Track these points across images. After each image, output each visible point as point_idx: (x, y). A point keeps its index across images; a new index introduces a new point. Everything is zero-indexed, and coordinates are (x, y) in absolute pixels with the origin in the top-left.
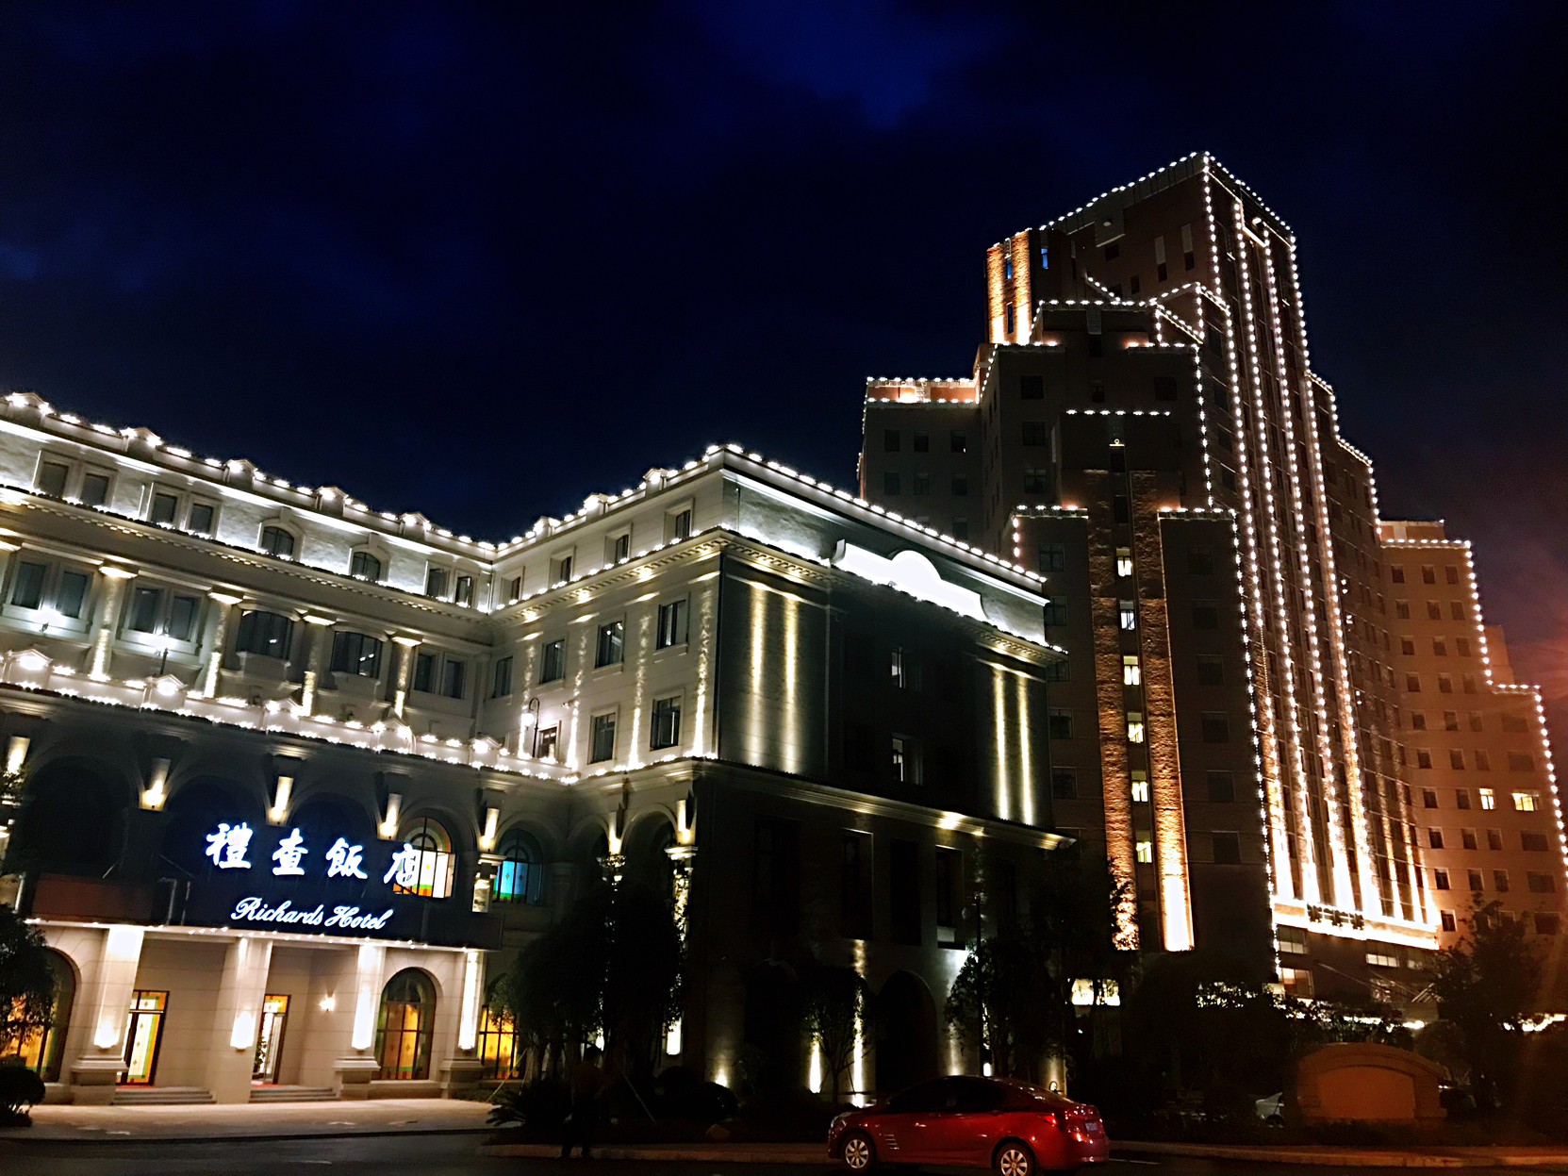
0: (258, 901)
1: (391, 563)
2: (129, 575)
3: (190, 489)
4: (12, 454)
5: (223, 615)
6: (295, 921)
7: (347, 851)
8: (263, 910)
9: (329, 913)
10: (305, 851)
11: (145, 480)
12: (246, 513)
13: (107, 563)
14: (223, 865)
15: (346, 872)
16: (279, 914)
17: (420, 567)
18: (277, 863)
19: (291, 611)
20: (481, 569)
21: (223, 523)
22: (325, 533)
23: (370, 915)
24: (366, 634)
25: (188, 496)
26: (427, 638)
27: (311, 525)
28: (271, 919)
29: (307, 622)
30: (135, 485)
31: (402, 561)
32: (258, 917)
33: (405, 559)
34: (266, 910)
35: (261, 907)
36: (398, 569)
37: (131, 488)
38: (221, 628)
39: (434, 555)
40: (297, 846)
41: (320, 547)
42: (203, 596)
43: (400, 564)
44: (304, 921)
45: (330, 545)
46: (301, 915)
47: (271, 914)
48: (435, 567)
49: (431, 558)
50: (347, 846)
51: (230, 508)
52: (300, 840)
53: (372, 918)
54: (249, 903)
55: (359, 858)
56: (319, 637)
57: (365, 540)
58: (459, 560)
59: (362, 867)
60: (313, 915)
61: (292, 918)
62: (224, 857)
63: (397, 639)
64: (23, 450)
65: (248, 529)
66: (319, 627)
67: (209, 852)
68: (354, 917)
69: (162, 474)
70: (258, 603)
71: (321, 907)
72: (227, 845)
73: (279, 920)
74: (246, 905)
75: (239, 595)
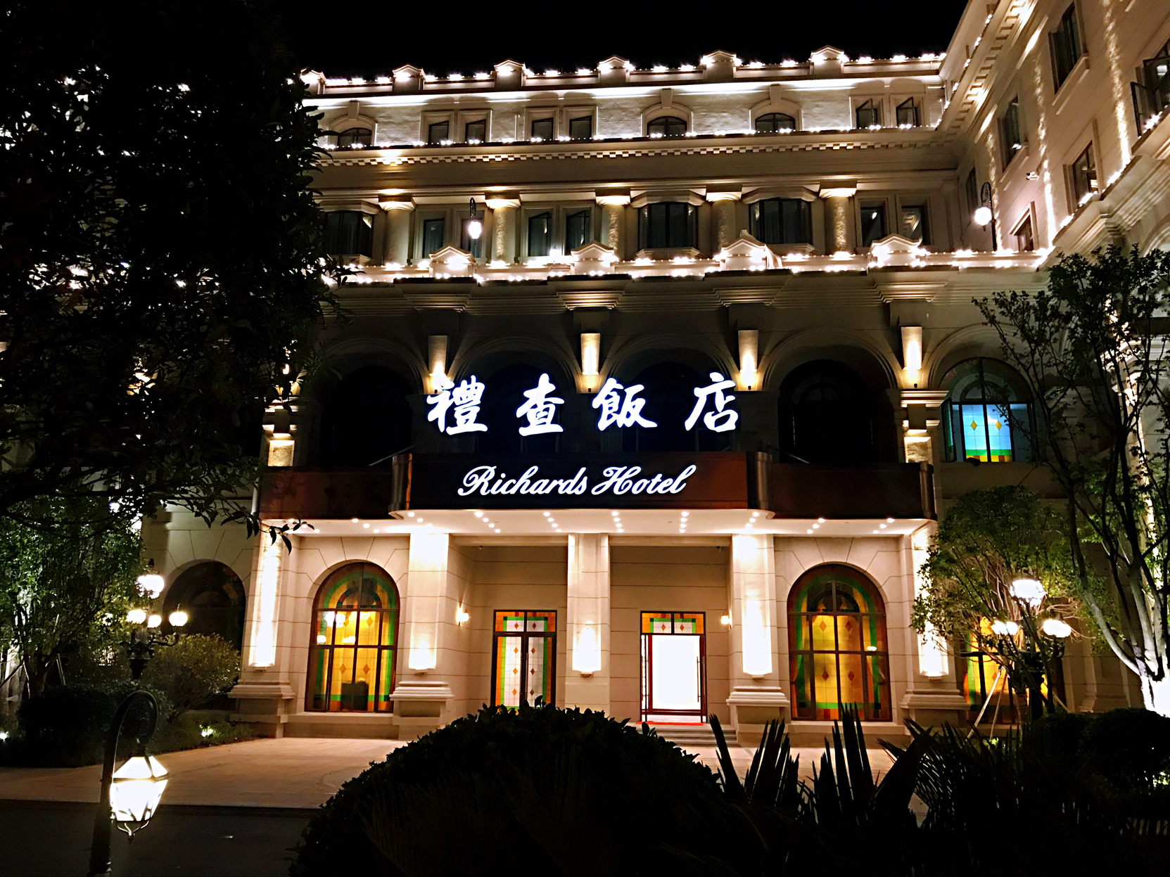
0: (491, 470)
1: (803, 112)
2: (514, 203)
3: (562, 104)
4: (399, 124)
5: (613, 218)
6: (548, 491)
7: (622, 394)
8: (500, 482)
9: (595, 477)
10: (560, 401)
11: (517, 109)
12: (624, 110)
13: (489, 195)
14: (451, 431)
15: (621, 420)
16: (524, 484)
17: (841, 106)
18: (524, 421)
19: (688, 193)
20: (925, 85)
21: (601, 127)
22: (716, 103)
23: (659, 477)
24: (782, 197)
25: (561, 111)
26: (862, 181)
27: (698, 100)
28: (513, 491)
29: (712, 203)
30: (508, 118)
31: (817, 106)
32: (493, 491)
33: (820, 103)
34: (505, 481)
35: (497, 477)
36: (814, 116)
37: (505, 121)
38: (613, 231)
39: (859, 86)
40: (548, 396)
41: (713, 120)
42: (593, 205)
43: (816, 110)
44: (561, 491)
45: (724, 114)
46: (555, 483)
47: (512, 486)
48: (861, 100)
49: (854, 93)
50: (620, 387)
51: (606, 109)
52: (552, 388)
53: (663, 479)
54: (480, 473)
55: (641, 402)
56: (725, 214)
57: (766, 97)
58: (892, 83)
59: (644, 413)
60: (573, 482)
61: (543, 487)
62: (451, 420)
63: (826, 193)
64: (407, 118)
65: (629, 125)
66: (724, 203)
67: (431, 417)
68: (635, 479)
69: (531, 98)
70: (648, 195)
71: (583, 470)
72: (454, 405)
73: (523, 491)
74: (476, 476)
75: (625, 192)
